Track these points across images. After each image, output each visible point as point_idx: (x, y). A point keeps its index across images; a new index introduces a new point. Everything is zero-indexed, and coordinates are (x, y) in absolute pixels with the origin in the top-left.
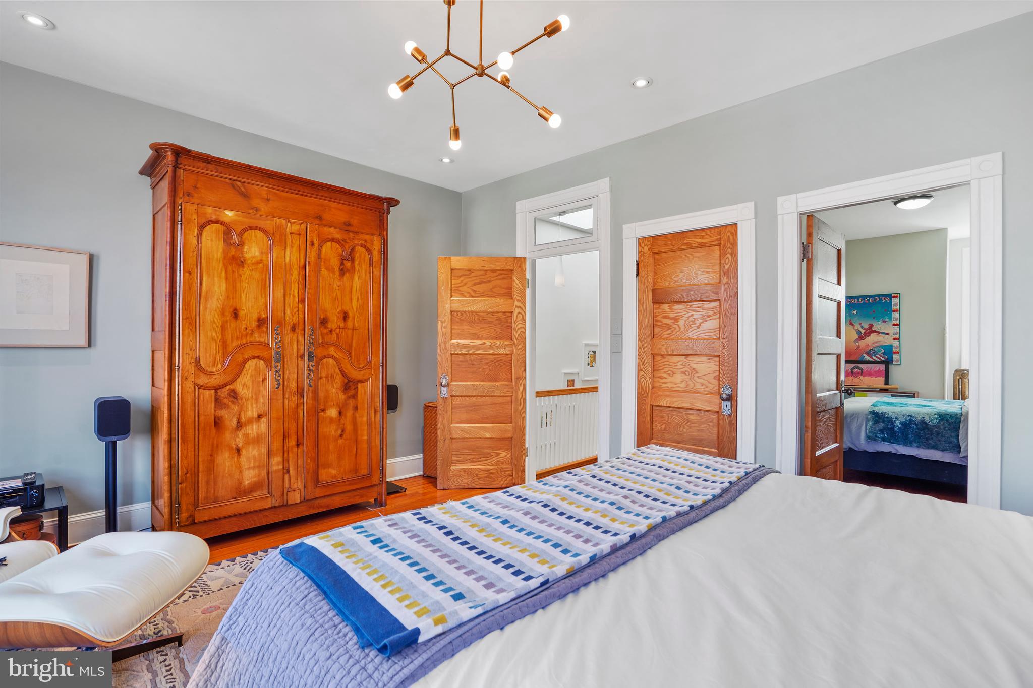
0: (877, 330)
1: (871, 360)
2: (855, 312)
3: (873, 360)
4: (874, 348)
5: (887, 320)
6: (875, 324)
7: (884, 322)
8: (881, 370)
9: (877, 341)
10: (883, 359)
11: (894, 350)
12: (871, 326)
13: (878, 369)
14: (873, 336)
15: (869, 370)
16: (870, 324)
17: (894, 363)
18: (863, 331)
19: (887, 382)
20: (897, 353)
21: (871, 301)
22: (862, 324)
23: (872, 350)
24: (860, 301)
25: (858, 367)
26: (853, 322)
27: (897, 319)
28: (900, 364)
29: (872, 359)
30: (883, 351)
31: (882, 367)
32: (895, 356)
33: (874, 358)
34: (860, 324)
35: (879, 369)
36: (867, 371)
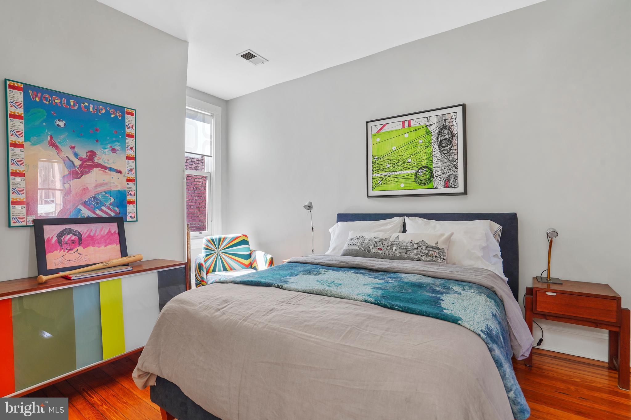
0: (103, 163)
1: (92, 215)
2: (62, 124)
3: (95, 216)
4: (98, 194)
5: (117, 148)
6: (98, 152)
7: (114, 150)
8: (113, 232)
9: (102, 182)
10: (113, 214)
11: (129, 198)
12: (92, 155)
13: (107, 231)
14: (96, 172)
15: (92, 234)
16: (89, 152)
17: (128, 220)
18: (77, 163)
19: (124, 252)
20: (130, 203)
21: (91, 109)
22: (76, 150)
23: (94, 197)
24: (72, 104)
25: (70, 231)
26: (57, 141)
27: (131, 149)
28: (137, 221)
29: (95, 213)
30: (112, 200)
31: (114, 227)
32: (130, 209)
33: (98, 212)
34: (72, 148)
35: (109, 231)
36: (89, 236)
